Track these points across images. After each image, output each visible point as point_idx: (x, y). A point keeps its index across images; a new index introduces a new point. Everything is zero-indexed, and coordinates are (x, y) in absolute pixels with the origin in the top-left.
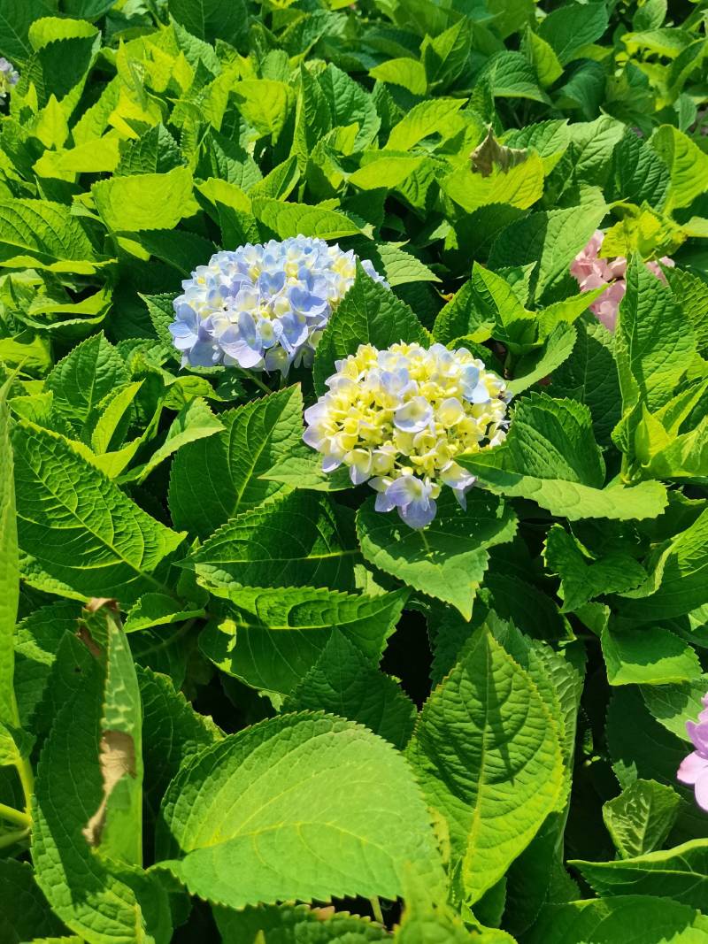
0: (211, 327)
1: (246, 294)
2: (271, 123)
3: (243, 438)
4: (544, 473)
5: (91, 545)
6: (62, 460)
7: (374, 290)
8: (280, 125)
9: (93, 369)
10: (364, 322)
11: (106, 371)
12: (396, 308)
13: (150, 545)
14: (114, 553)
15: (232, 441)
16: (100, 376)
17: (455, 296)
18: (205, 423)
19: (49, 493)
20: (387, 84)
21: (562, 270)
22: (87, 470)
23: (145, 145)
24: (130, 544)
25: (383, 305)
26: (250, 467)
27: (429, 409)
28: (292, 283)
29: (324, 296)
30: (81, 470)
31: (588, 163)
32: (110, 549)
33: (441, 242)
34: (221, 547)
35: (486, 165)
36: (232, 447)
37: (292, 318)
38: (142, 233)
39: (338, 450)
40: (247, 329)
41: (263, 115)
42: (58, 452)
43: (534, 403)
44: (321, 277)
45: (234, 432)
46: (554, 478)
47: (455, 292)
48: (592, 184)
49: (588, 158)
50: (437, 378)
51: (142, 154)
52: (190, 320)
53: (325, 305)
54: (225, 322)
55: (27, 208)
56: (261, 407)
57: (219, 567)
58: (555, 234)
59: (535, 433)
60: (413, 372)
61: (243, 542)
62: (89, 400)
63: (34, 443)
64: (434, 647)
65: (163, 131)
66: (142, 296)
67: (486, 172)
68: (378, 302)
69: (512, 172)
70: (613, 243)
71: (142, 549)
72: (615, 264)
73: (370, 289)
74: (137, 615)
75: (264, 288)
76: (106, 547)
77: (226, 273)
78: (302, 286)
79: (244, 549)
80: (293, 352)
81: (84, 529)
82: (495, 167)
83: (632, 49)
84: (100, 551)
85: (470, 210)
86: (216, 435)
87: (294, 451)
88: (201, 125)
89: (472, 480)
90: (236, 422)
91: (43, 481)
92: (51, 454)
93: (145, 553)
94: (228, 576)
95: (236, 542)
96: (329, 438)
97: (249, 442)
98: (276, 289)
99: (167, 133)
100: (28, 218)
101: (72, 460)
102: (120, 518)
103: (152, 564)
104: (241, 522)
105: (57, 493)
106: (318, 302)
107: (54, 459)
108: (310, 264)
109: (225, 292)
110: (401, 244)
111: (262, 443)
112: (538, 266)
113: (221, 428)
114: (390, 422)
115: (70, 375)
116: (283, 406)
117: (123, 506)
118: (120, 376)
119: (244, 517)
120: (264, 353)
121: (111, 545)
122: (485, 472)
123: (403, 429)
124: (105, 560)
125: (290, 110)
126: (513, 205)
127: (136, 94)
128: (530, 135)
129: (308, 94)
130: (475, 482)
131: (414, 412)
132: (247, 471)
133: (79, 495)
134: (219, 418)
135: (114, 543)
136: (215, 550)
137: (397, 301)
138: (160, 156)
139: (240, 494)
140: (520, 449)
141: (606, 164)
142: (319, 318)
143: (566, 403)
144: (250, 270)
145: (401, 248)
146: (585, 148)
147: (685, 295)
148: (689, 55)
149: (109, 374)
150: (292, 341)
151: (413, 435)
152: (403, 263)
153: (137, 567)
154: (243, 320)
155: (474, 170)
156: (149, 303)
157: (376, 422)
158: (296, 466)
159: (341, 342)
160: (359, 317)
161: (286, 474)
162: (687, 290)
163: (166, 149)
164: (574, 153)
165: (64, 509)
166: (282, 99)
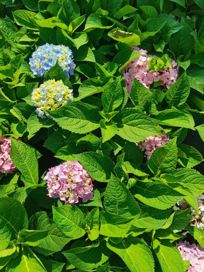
3: (29, 88)
7: (59, 68)
9: (19, 60)
10: (57, 73)
12: (63, 72)
18: (23, 83)
23: (55, 2)
25: (61, 71)
34: (20, 106)
35: (117, 36)
46: (76, 118)
53: (50, 67)
56: (31, 84)
57: (19, 109)
61: (24, 107)
62: (18, 66)
66: (35, 45)
67: (117, 38)
69: (127, 38)
74: (3, 111)
78: (47, 62)
82: (120, 37)
89: (49, 114)
90: (27, 85)
94: (20, 111)
95: (22, 106)
100: (28, 14)
116: (35, 85)
134: (25, 83)
138: (58, 6)
140: (65, 112)
147: (140, 88)
155: (114, 37)
159: (51, 76)
162: (141, 87)
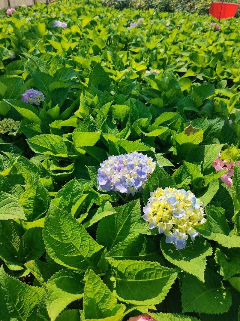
0: (111, 178)
1: (123, 170)
2: (121, 116)
3: (121, 216)
4: (215, 231)
5: (72, 248)
6: (69, 221)
7: (161, 171)
8: (124, 117)
9: (72, 189)
10: (157, 180)
11: (76, 190)
12: (168, 176)
13: (91, 250)
14: (79, 251)
15: (117, 216)
16: (74, 192)
17: (177, 170)
18: (110, 210)
19: (63, 231)
20: (153, 105)
21: (209, 165)
22: (77, 225)
23: (86, 121)
24: (85, 249)
25: (163, 175)
26: (122, 225)
27: (183, 210)
28: (137, 167)
29: (146, 172)
30: (75, 224)
31: (214, 131)
32: (78, 250)
33: (172, 152)
34: (116, 251)
35: (189, 132)
36: (117, 218)
37: (137, 178)
38: (85, 147)
39: (155, 222)
40: (123, 181)
41: (119, 113)
42: (69, 218)
43: (210, 208)
44: (145, 166)
45: (118, 213)
46: (218, 233)
47: (177, 169)
48: (215, 137)
49: (214, 130)
50: (184, 200)
51: (84, 123)
52: (104, 176)
53: (146, 174)
54: (116, 177)
55: (51, 137)
56: (128, 206)
57: (115, 258)
58: (206, 152)
59: (212, 218)
60: (177, 198)
61: (122, 250)
62: (69, 199)
63: (62, 215)
64: (182, 290)
65: (91, 117)
66: (86, 166)
67: (188, 134)
68: (162, 175)
69: (195, 134)
70: (224, 155)
71: (88, 251)
72: (224, 162)
73: (159, 170)
75: (128, 168)
76: (77, 249)
77: (115, 163)
78: (139, 168)
79: (122, 252)
80: (136, 188)
81: (71, 243)
82: (191, 133)
83: (217, 93)
84: (75, 250)
85: (181, 144)
86: (114, 215)
87: (139, 221)
88: (104, 117)
89: (197, 233)
90: (120, 210)
91: (62, 227)
92: (66, 218)
93: (89, 252)
95: (120, 250)
96: (152, 218)
97: (123, 217)
98: (131, 169)
99: (92, 118)
100: (51, 140)
101: (73, 221)
102: (84, 240)
103: (90, 255)
104: (123, 244)
105: (66, 231)
106: (144, 174)
107: (67, 220)
108: (141, 162)
109: (115, 168)
110: (162, 154)
111: (127, 217)
112: (203, 162)
113: (115, 212)
114: (171, 214)
115: (65, 191)
116: (134, 205)
117: (86, 237)
118: (80, 191)
119: (124, 242)
120: (128, 188)
121: (78, 249)
122: (201, 231)
123: (176, 217)
124: (76, 254)
125: (127, 113)
126: (193, 143)
127: (83, 106)
128: (196, 121)
129: (132, 108)
130: (198, 234)
131: (178, 211)
132: (121, 226)
133: (72, 232)
134: (115, 209)
135: (80, 248)
136: (114, 252)
137: (167, 174)
138: (90, 124)
139: (118, 233)
140: (209, 223)
141: (220, 132)
142: (145, 179)
143: (219, 208)
144: (124, 162)
145: (162, 156)
146: (213, 127)
148: (235, 97)
149: (77, 191)
150: (137, 185)
151: (178, 219)
152: (163, 160)
153: (85, 256)
154: (122, 178)
155: (185, 134)
156: (88, 169)
157: (167, 214)
158: (140, 226)
159: (151, 186)
160: (156, 179)
161: (137, 229)
163: (92, 122)
164: (210, 128)
165: (67, 236)
166: (125, 110)
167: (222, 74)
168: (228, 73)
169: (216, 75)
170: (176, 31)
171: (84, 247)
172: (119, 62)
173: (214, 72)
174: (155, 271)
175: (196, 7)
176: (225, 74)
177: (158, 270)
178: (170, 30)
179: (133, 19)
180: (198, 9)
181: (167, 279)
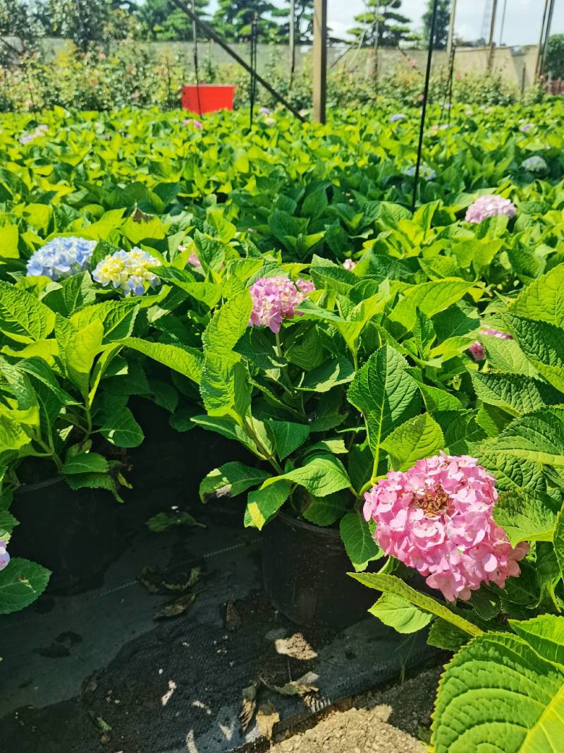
0: (46, 264)
3: (70, 291)
5: (20, 329)
6: (8, 292)
8: (47, 224)
13: (43, 327)
14: (28, 334)
18: (56, 286)
19: (3, 306)
22: (19, 294)
24: (35, 327)
30: (16, 294)
35: (138, 220)
36: (66, 295)
37: (79, 254)
40: (62, 261)
41: (39, 220)
45: (66, 288)
52: (36, 268)
54: (51, 261)
56: (75, 279)
58: (171, 242)
67: (139, 222)
69: (149, 223)
71: (40, 330)
76: (25, 330)
80: (81, 264)
81: (17, 322)
82: (142, 220)
84: (23, 331)
85: (136, 242)
86: (59, 290)
89: (155, 276)
92: (4, 289)
96: (103, 276)
97: (72, 293)
98: (70, 247)
101: (13, 291)
102: (31, 314)
105: (6, 306)
106: (87, 249)
107: (5, 292)
109: (50, 254)
112: (169, 251)
113: (62, 287)
117: (33, 306)
122: (159, 274)
129: (56, 214)
130: (157, 277)
133: (15, 306)
134: (59, 284)
142: (89, 253)
146: (179, 224)
150: (80, 261)
151: (132, 267)
154: (60, 258)
165: (9, 313)
166: (47, 214)
167: (207, 186)
168: (215, 182)
169: (199, 189)
170: (117, 139)
171: (33, 324)
172: (18, 184)
173: (193, 185)
174: (117, 311)
175: (154, 98)
176: (211, 185)
177: (119, 308)
178: (107, 140)
179: (25, 129)
180: (159, 101)
181: (132, 312)
